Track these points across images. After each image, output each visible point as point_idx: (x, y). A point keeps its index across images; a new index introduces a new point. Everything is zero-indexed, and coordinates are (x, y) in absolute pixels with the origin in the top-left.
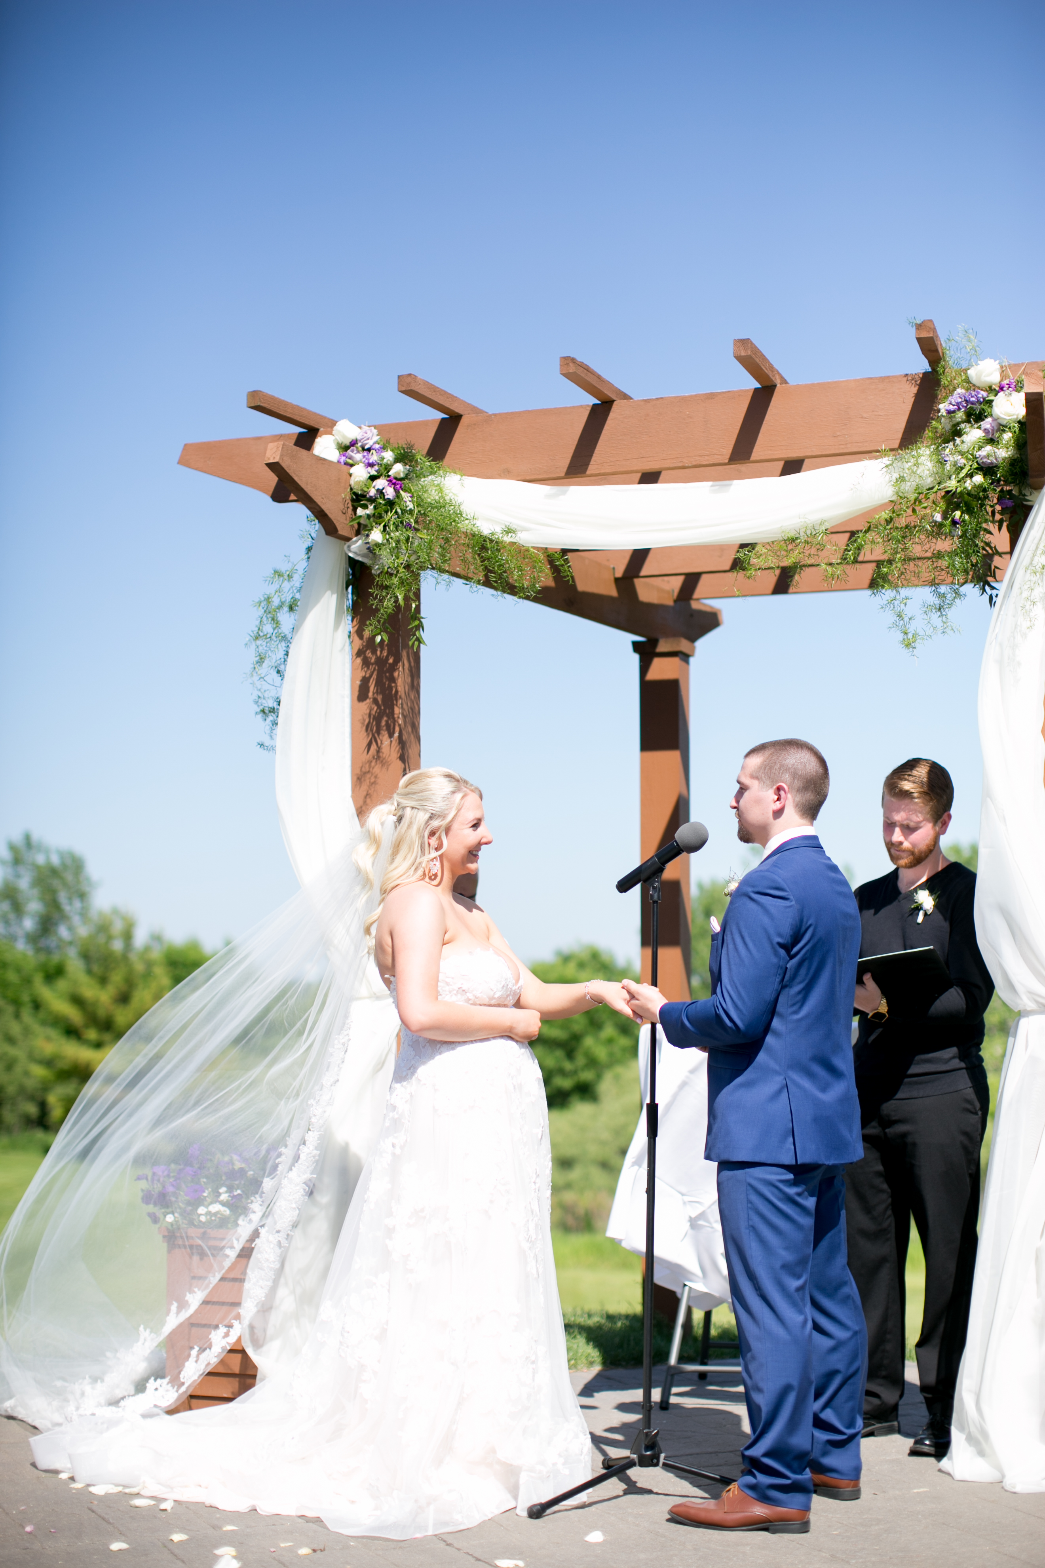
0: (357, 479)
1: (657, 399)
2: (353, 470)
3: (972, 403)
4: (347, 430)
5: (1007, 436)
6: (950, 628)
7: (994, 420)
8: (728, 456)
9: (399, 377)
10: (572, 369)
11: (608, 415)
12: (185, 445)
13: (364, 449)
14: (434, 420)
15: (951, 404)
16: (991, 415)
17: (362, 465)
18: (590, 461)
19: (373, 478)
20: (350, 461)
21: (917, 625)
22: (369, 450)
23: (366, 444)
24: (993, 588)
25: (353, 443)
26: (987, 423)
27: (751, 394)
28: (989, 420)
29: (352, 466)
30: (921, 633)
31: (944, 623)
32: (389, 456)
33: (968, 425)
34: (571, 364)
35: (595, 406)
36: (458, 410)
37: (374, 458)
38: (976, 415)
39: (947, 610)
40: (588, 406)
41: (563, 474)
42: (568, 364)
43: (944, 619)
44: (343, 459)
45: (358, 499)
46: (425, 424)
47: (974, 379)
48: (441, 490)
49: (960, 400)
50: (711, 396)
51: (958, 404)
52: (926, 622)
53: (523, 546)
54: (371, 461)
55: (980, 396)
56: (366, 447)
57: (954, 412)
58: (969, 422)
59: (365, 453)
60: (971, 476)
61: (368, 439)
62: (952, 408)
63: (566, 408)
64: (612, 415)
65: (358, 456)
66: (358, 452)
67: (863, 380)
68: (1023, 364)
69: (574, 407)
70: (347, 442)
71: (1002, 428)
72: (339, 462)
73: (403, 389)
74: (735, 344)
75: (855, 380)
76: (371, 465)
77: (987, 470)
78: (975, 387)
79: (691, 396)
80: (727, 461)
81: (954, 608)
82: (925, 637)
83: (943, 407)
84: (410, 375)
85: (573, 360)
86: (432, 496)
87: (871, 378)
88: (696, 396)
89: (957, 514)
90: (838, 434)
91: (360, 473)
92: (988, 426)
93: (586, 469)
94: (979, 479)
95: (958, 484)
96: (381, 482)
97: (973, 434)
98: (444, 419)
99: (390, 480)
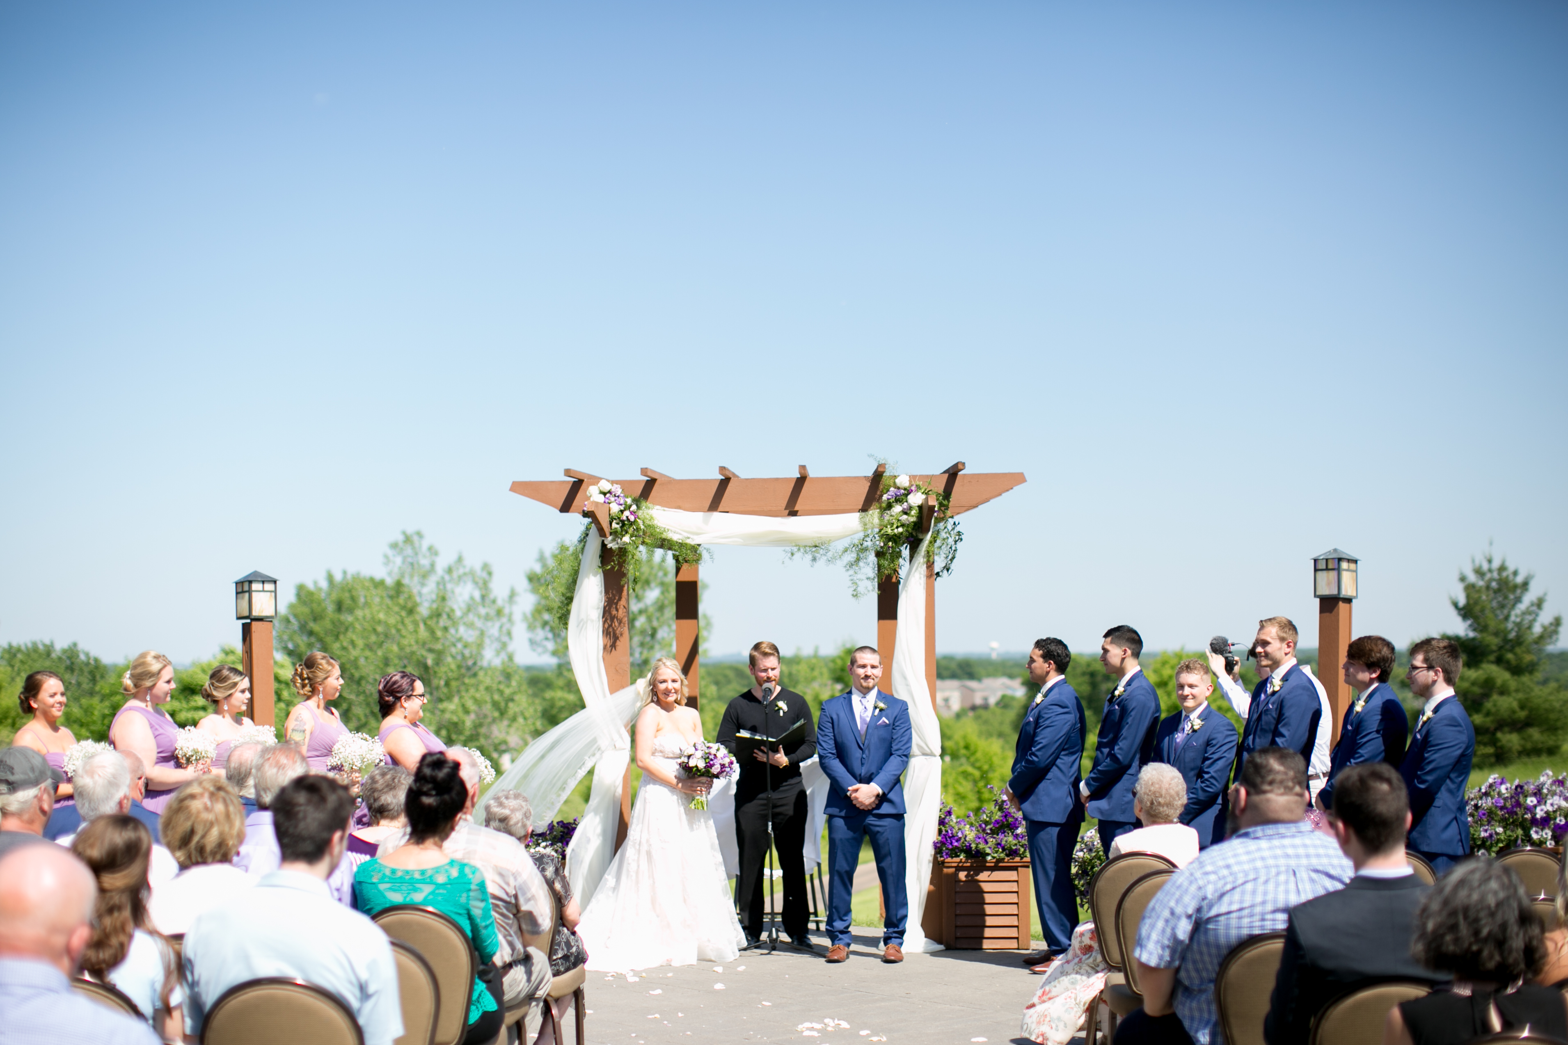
0: (614, 510)
1: (749, 479)
2: (611, 505)
3: (898, 496)
4: (605, 486)
5: (913, 512)
7: (908, 504)
8: (785, 507)
9: (640, 469)
10: (721, 471)
11: (728, 484)
12: (513, 482)
13: (615, 496)
14: (643, 480)
15: (887, 494)
16: (907, 502)
17: (615, 504)
18: (720, 503)
19: (622, 511)
22: (618, 497)
23: (616, 494)
25: (610, 492)
26: (905, 505)
27: (796, 479)
29: (609, 503)
32: (627, 500)
33: (896, 505)
35: (722, 480)
36: (655, 476)
37: (622, 502)
38: (899, 500)
40: (719, 479)
41: (709, 509)
44: (607, 501)
46: (639, 481)
47: (898, 484)
48: (651, 516)
49: (892, 493)
50: (777, 479)
54: (619, 502)
55: (901, 492)
58: (896, 502)
59: (616, 498)
60: (897, 527)
61: (617, 491)
62: (890, 497)
63: (708, 480)
64: (730, 485)
65: (613, 499)
66: (612, 497)
68: (919, 477)
70: (606, 491)
71: (911, 508)
72: (605, 502)
73: (643, 474)
75: (843, 478)
76: (621, 505)
77: (904, 526)
78: (899, 488)
79: (768, 479)
80: (784, 509)
83: (885, 497)
84: (646, 468)
85: (724, 468)
86: (649, 520)
87: (849, 477)
88: (770, 479)
89: (890, 544)
90: (835, 500)
92: (905, 507)
93: (718, 509)
94: (901, 530)
95: (891, 531)
96: (627, 513)
97: (897, 509)
98: (648, 480)
99: (631, 513)
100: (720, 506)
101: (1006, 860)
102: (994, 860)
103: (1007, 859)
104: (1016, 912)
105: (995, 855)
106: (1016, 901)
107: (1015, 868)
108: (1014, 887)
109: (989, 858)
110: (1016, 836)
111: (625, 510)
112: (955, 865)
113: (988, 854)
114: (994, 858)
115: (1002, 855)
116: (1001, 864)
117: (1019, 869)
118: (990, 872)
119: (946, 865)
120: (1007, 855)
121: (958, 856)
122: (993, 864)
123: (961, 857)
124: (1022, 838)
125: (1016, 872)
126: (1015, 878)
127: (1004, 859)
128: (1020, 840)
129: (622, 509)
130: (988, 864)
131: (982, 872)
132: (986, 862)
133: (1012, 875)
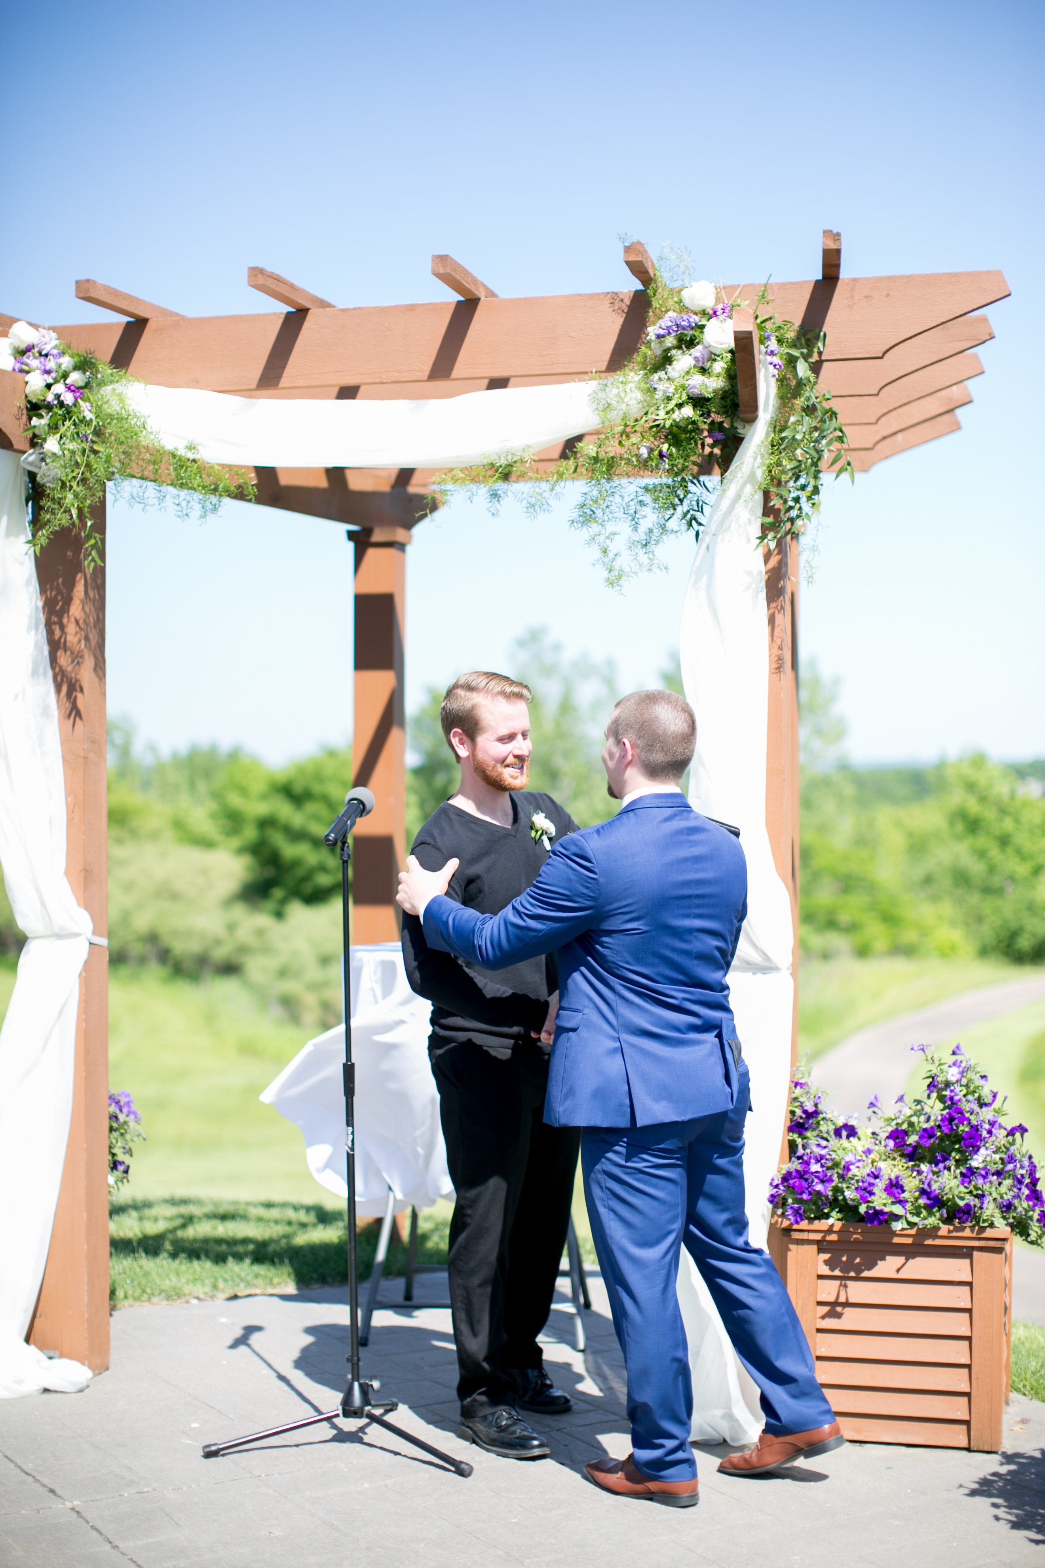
0: (33, 388)
1: (355, 309)
2: (28, 378)
3: (684, 328)
4: (23, 333)
5: (719, 367)
6: (657, 566)
7: (705, 347)
8: (427, 373)
9: (77, 282)
10: (260, 280)
11: (302, 324)
13: (40, 355)
14: (118, 324)
15: (661, 328)
16: (703, 342)
17: (38, 372)
18: (282, 373)
19: (49, 386)
20: (26, 368)
21: (624, 562)
22: (46, 355)
23: (43, 349)
24: (700, 524)
25: (29, 349)
26: (698, 351)
27: (453, 307)
28: (699, 347)
29: (28, 372)
30: (627, 569)
31: (650, 559)
32: (66, 362)
33: (680, 352)
34: (260, 276)
35: (289, 314)
36: (144, 314)
37: (51, 364)
38: (687, 342)
39: (654, 546)
40: (281, 313)
41: (254, 386)
42: (256, 275)
43: (651, 556)
44: (18, 365)
45: (34, 408)
46: (108, 328)
47: (687, 303)
48: (122, 400)
49: (670, 324)
50: (412, 308)
51: (669, 328)
52: (632, 558)
53: (208, 463)
54: (47, 368)
55: (691, 320)
56: (43, 353)
57: (663, 336)
58: (679, 347)
59: (42, 359)
60: (680, 406)
61: (46, 344)
62: (662, 332)
63: (258, 315)
64: (306, 324)
65: (34, 363)
66: (35, 358)
67: (571, 296)
68: (739, 286)
69: (266, 315)
70: (23, 346)
71: (713, 357)
72: (13, 369)
73: (82, 296)
74: (433, 261)
75: (563, 296)
76: (48, 372)
77: (698, 402)
78: (687, 310)
79: (391, 308)
80: (426, 378)
81: (660, 545)
82: (631, 574)
83: (652, 331)
84: (88, 281)
85: (261, 271)
86: (113, 407)
87: (580, 295)
88: (396, 307)
89: (665, 447)
90: (545, 353)
91: (36, 382)
92: (698, 354)
93: (278, 382)
94: (688, 411)
95: (667, 416)
96: (59, 388)
97: (683, 361)
98: (128, 323)
99: (69, 388)
100: (285, 374)
101: (940, 1233)
102: (913, 1232)
103: (944, 1229)
104: (965, 1360)
105: (915, 1219)
106: (965, 1331)
107: (966, 1253)
108: (959, 1297)
109: (897, 1226)
110: (969, 1174)
111: (56, 381)
112: (818, 1236)
113: (897, 1218)
114: (912, 1225)
115: (932, 1221)
116: (929, 1242)
117: (976, 1254)
118: (901, 1260)
119: (795, 1235)
120: (948, 1221)
121: (827, 1216)
122: (909, 1241)
123: (831, 1221)
124: (984, 1177)
125: (967, 1261)
126: (966, 1277)
127: (936, 1228)
128: (980, 1181)
129: (50, 381)
130: (896, 1240)
131: (883, 1259)
132: (894, 1234)
133: (958, 1268)
